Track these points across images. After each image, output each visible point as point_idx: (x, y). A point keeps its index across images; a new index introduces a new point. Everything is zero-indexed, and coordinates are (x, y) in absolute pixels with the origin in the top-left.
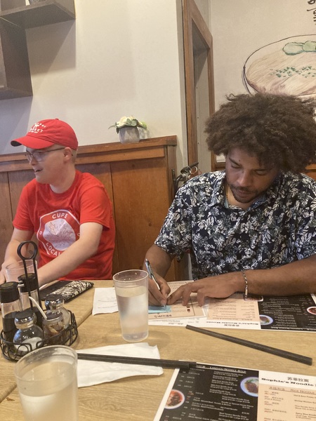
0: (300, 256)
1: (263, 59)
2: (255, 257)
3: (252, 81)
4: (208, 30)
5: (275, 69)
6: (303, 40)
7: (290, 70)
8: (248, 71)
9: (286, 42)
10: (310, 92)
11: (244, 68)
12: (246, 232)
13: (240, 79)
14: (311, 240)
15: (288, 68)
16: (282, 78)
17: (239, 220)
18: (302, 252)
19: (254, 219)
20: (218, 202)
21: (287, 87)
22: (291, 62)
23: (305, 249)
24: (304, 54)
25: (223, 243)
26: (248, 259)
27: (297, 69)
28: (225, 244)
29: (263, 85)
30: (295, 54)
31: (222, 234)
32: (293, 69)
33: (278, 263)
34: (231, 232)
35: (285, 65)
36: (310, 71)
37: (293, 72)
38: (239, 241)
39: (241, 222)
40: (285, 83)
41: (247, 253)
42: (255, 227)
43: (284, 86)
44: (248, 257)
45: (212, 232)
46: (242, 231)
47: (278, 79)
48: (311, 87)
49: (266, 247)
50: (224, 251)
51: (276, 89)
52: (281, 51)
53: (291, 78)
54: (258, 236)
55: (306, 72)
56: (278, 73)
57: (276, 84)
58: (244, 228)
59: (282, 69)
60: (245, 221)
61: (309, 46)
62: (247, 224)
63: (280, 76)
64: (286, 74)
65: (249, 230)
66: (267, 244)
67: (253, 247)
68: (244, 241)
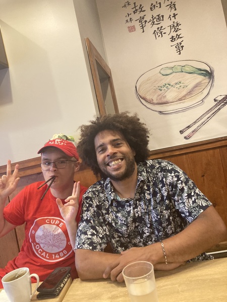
0: (190, 219)
1: (148, 80)
2: (153, 233)
3: (143, 95)
4: (107, 65)
5: (157, 86)
6: (172, 65)
7: (167, 85)
8: (139, 89)
9: (161, 67)
10: (183, 98)
11: (136, 87)
12: (140, 215)
13: (135, 95)
14: (193, 204)
15: (166, 84)
16: (163, 91)
17: (132, 208)
18: (190, 215)
19: (142, 203)
20: (112, 198)
21: (167, 97)
22: (167, 80)
23: (192, 212)
24: (174, 74)
25: (127, 230)
26: (148, 236)
27: (172, 84)
28: (128, 231)
29: (151, 97)
30: (168, 75)
31: (124, 224)
32: (169, 85)
33: (173, 233)
34: (130, 219)
35: (163, 82)
36: (181, 85)
37: (169, 87)
38: (137, 224)
39: (134, 209)
40: (165, 94)
41: (146, 231)
42: (144, 210)
43: (165, 96)
44: (148, 234)
45: (116, 223)
46: (137, 215)
47: (161, 92)
48: (184, 95)
49: (156, 223)
50: (129, 236)
51: (161, 99)
52: (159, 74)
53: (169, 90)
54: (149, 216)
55: (178, 86)
56: (160, 88)
57: (159, 96)
58: (137, 212)
59: (162, 85)
60: (136, 207)
61: (176, 68)
62: (139, 209)
63: (161, 90)
64: (165, 88)
65: (141, 213)
66: (156, 221)
67: (149, 226)
68: (141, 223)
